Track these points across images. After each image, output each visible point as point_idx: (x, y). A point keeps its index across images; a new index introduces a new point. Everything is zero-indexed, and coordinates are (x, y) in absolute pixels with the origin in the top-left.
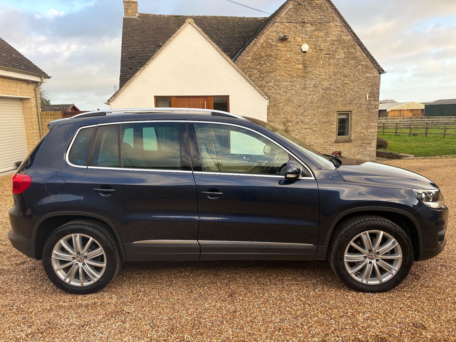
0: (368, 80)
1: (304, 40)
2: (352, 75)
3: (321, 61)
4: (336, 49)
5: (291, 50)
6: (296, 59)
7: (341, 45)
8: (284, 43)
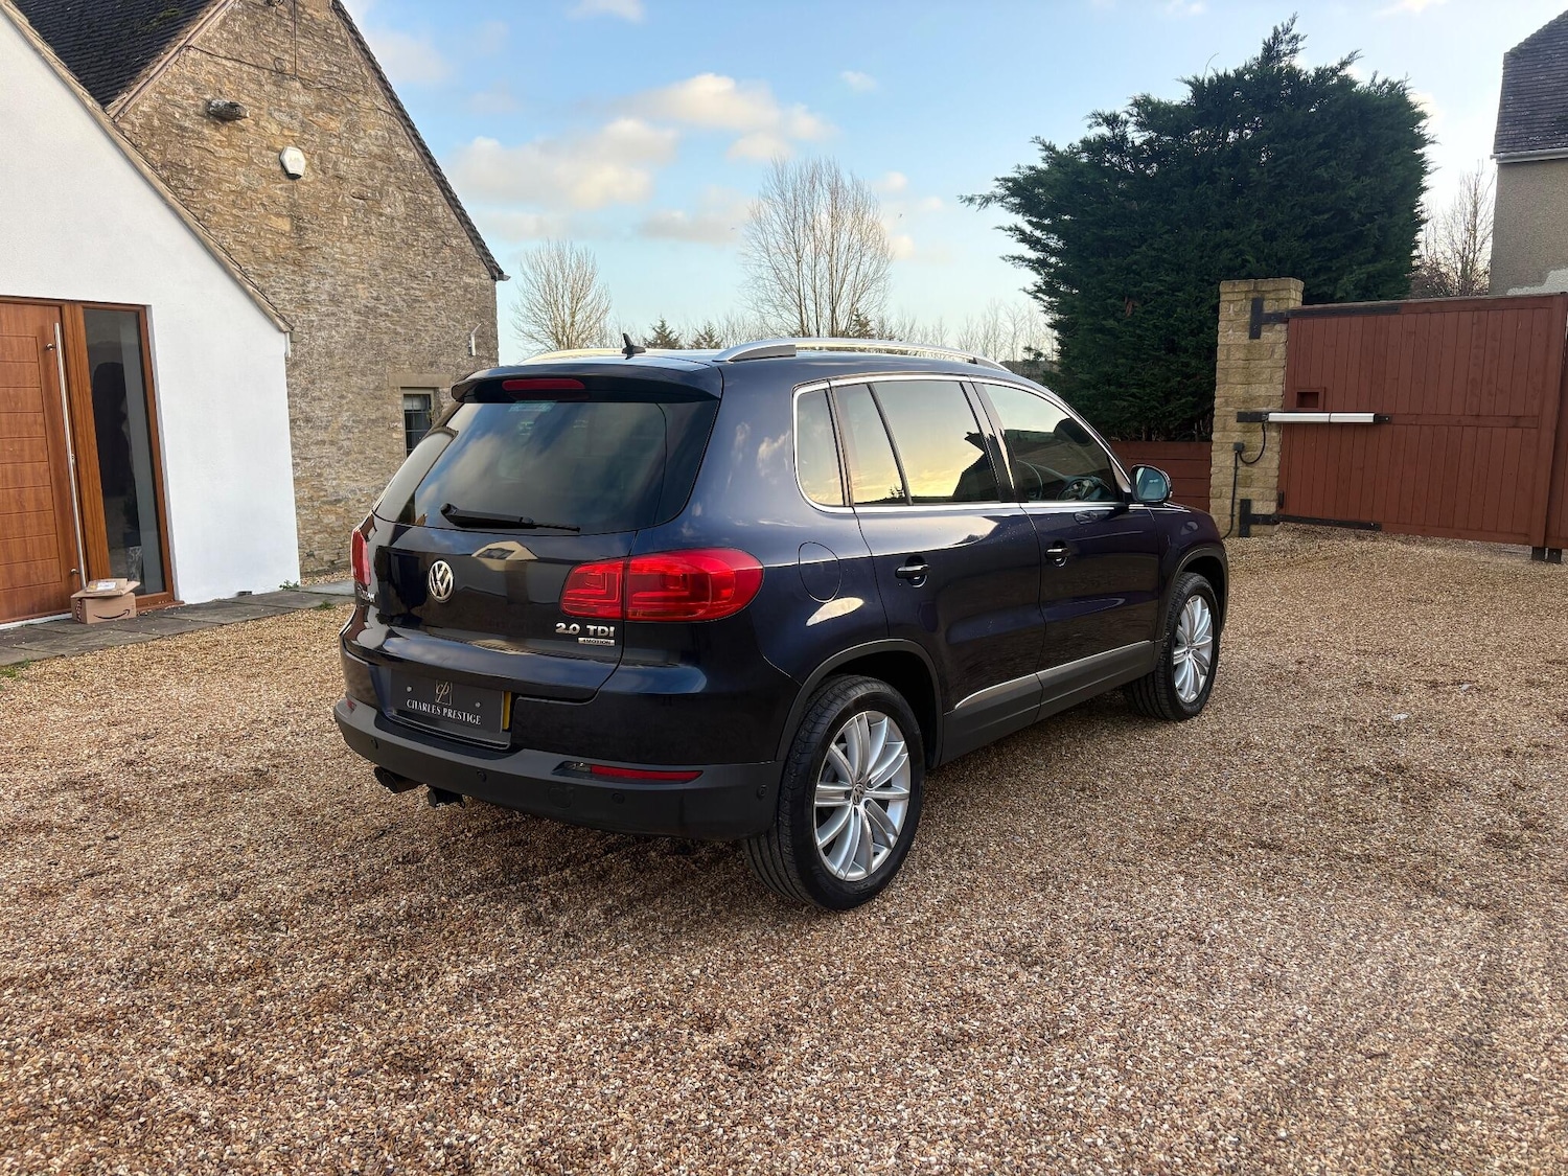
0: (469, 296)
1: (286, 133)
2: (429, 273)
3: (345, 218)
4: (382, 186)
5: (250, 162)
6: (269, 197)
7: (393, 174)
8: (225, 131)
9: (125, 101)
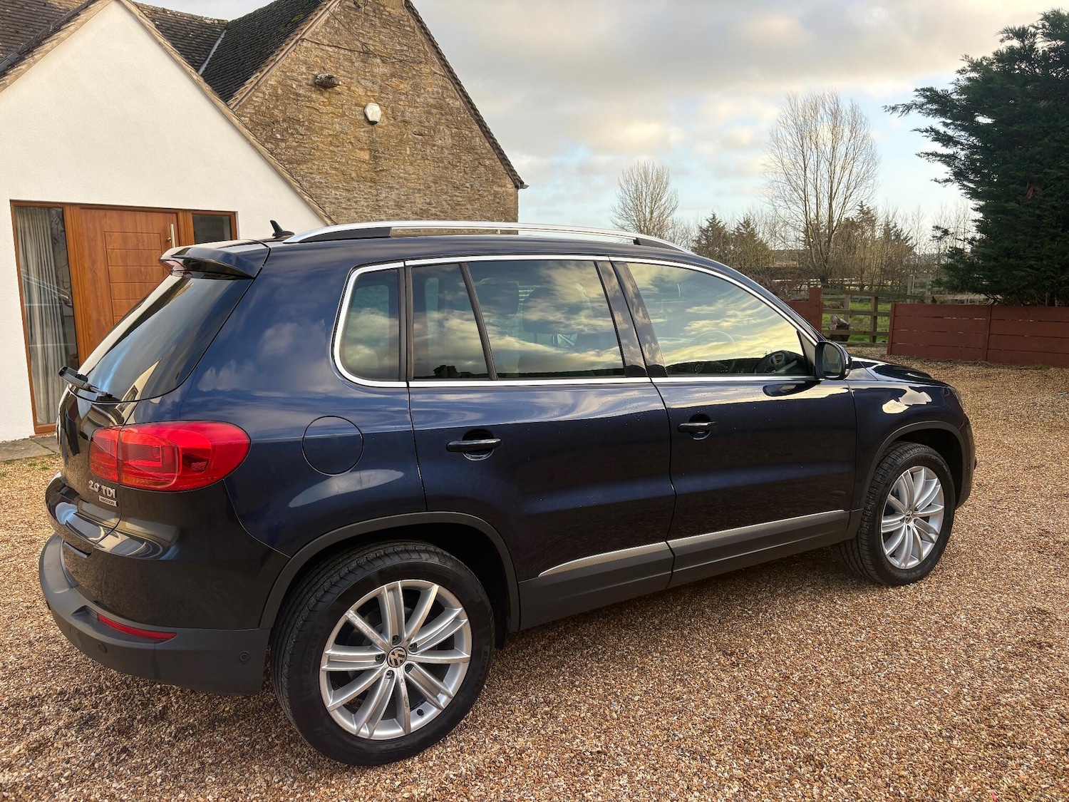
0: (498, 200)
1: (369, 94)
2: (468, 185)
3: (408, 149)
4: (436, 125)
5: (344, 115)
6: (355, 137)
7: (443, 117)
8: (327, 95)
9: (259, 78)
